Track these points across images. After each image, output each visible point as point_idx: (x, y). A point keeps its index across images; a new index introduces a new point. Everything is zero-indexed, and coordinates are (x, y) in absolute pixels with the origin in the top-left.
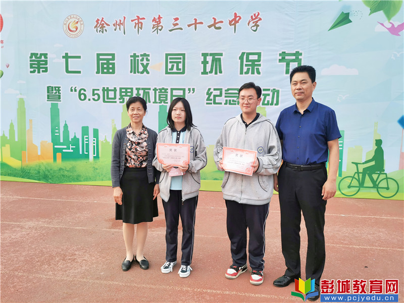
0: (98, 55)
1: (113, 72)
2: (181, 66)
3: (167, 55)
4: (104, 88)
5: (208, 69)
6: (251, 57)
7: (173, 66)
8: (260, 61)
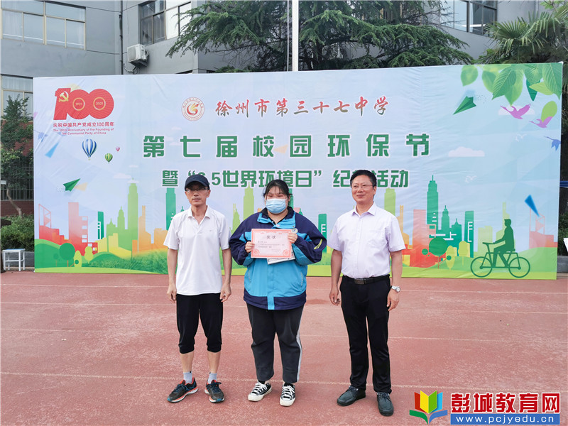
0: (219, 138)
1: (235, 155)
2: (306, 148)
3: (292, 137)
4: (224, 172)
5: (335, 151)
6: (379, 139)
7: (298, 148)
8: (387, 143)
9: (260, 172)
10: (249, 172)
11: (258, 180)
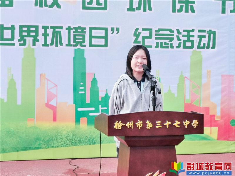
1: (11, 5)
5: (135, 5)
9: (44, 27)
10: (29, 27)
11: (41, 38)
